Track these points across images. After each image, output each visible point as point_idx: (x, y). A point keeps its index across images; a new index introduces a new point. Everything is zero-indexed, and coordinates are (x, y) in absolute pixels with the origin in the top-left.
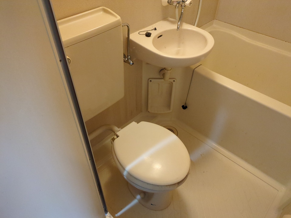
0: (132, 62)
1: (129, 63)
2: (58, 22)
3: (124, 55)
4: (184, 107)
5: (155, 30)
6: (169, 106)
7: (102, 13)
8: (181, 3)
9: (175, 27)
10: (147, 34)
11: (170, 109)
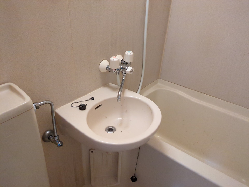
0: (61, 142)
1: (57, 144)
4: (134, 179)
5: (92, 100)
6: (116, 176)
8: (122, 70)
9: (115, 95)
10: (81, 106)
11: (117, 181)
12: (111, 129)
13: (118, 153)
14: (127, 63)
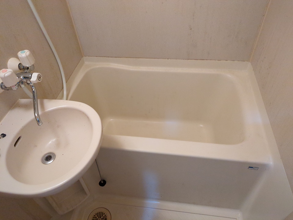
6: (83, 190)
8: (25, 81)
9: (31, 115)
11: (85, 193)
12: (48, 158)
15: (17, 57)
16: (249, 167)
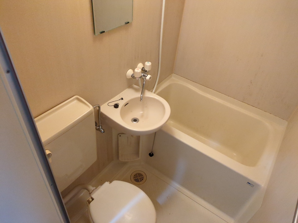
0: (104, 130)
1: (101, 131)
2: (35, 120)
3: (96, 123)
4: (151, 155)
5: (122, 100)
6: (137, 153)
7: (76, 101)
8: (143, 77)
9: (138, 95)
10: (115, 105)
11: (138, 156)
12: (135, 120)
13: (139, 136)
14: (146, 71)
15: (144, 64)
16: (248, 183)
